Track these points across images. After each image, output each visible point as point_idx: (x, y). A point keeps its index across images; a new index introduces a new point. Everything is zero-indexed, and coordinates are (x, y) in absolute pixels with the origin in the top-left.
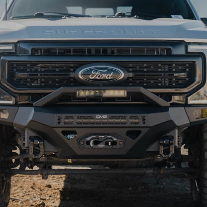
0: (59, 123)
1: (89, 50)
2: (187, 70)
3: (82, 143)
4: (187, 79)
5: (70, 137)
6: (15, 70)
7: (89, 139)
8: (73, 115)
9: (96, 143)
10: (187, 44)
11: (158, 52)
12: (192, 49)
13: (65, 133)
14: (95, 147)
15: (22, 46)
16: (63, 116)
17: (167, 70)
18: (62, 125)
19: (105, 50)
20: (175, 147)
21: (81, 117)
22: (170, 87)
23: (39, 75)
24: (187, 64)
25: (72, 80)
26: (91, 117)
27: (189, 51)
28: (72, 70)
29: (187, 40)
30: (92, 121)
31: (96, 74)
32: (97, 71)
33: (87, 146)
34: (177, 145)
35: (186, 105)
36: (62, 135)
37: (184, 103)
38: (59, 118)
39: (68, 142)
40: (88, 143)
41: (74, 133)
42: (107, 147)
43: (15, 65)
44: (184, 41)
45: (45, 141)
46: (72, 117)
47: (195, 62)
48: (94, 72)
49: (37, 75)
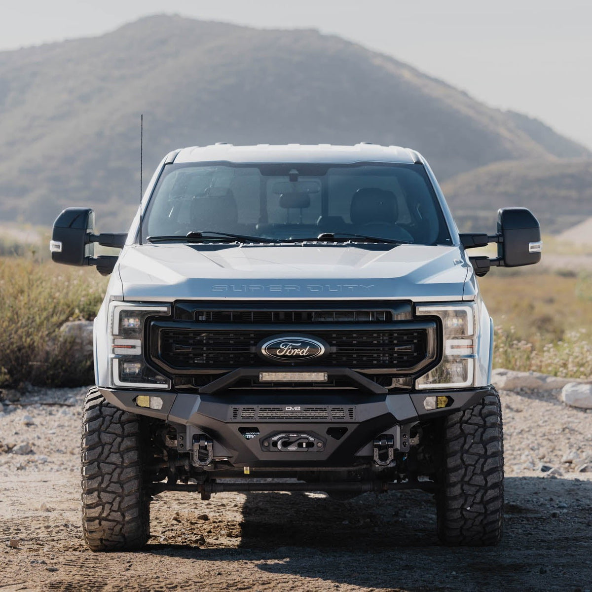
0: (235, 416)
1: (277, 314)
2: (415, 341)
3: (266, 444)
4: (415, 354)
5: (250, 436)
6: (171, 341)
7: (275, 438)
8: (255, 407)
9: (286, 444)
10: (414, 305)
11: (373, 316)
12: (421, 310)
13: (243, 431)
14: (284, 449)
15: (178, 305)
16: (240, 407)
17: (387, 342)
18: (239, 419)
19: (298, 315)
20: (396, 450)
21: (265, 410)
22: (390, 365)
23: (205, 349)
24: (415, 332)
25: (252, 356)
26: (278, 410)
27: (418, 314)
28: (252, 342)
29: (415, 299)
30: (279, 414)
31: (286, 349)
32: (286, 345)
33: (272, 448)
34: (398, 446)
35: (413, 391)
36: (239, 434)
37: (410, 388)
38: (236, 410)
39: (247, 443)
40: (275, 444)
41: (256, 430)
42: (301, 449)
43: (171, 334)
44: (410, 301)
45: (214, 441)
46: (253, 410)
47: (425, 330)
48: (283, 346)
49: (202, 349)
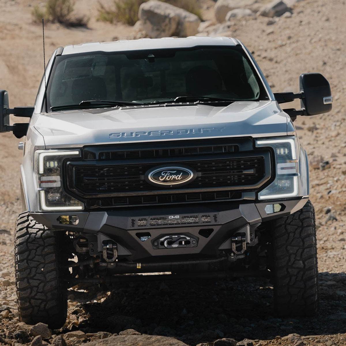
0: (133, 224)
1: (157, 151)
2: (256, 165)
3: (156, 244)
4: (256, 175)
5: (144, 239)
6: (82, 175)
7: (162, 239)
8: (147, 217)
9: (170, 243)
10: (254, 140)
11: (225, 149)
12: (259, 144)
13: (139, 235)
14: (169, 247)
15: (86, 149)
16: (136, 218)
17: (235, 167)
18: (136, 227)
19: (172, 151)
20: (247, 243)
21: (154, 219)
22: (240, 184)
23: (106, 179)
24: (256, 159)
25: (141, 182)
26: (163, 219)
27: (257, 146)
28: (141, 172)
29: (254, 136)
30: (166, 222)
31: (166, 175)
32: (166, 173)
33: (160, 247)
34: (249, 241)
35: (257, 201)
36: (136, 238)
37: (254, 199)
38: (133, 221)
39: (143, 244)
40: (162, 243)
41: (148, 234)
42: (181, 246)
43: (82, 170)
44: (251, 137)
45: (118, 244)
46: (145, 219)
47: (263, 157)
48: (163, 173)
49: (104, 179)
